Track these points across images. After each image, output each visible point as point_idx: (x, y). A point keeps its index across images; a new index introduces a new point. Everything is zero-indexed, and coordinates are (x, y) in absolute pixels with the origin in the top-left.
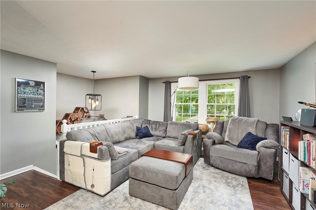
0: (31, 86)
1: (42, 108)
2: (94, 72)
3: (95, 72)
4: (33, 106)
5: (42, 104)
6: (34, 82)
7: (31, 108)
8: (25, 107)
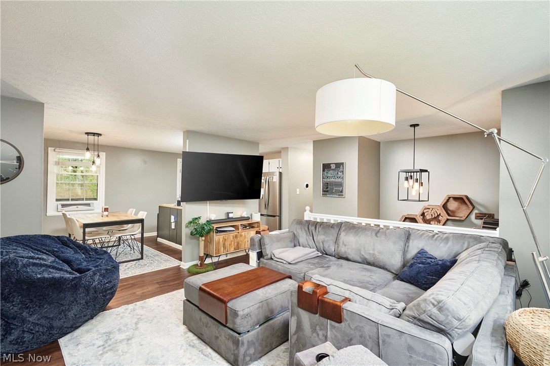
0: (332, 170)
1: (340, 193)
2: (414, 126)
3: (418, 125)
4: (334, 191)
5: (341, 188)
6: (334, 165)
7: (332, 193)
8: (327, 191)
